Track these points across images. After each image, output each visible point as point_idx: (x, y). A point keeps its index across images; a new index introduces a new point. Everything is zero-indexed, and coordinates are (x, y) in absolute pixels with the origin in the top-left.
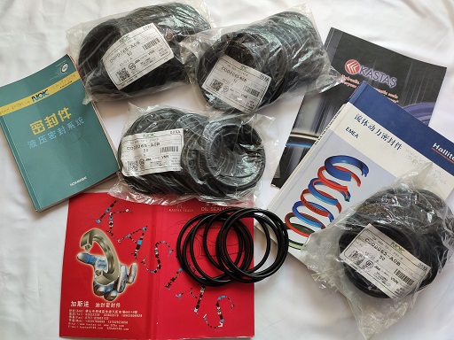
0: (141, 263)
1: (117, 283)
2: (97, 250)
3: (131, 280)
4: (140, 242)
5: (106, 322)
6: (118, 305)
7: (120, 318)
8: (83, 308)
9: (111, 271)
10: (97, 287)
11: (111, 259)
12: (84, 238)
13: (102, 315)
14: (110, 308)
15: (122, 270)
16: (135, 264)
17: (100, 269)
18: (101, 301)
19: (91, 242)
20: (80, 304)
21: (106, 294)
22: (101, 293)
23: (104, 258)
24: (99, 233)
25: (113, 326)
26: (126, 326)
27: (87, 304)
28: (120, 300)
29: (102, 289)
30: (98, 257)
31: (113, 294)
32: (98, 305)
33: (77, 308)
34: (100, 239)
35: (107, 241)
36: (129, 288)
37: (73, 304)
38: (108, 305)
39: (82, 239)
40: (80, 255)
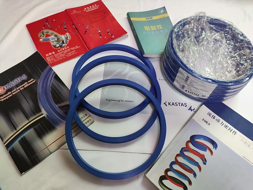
0: (70, 33)
1: (63, 41)
2: (47, 36)
3: (69, 38)
4: (65, 27)
5: (66, 55)
6: (68, 47)
7: (71, 51)
8: (52, 54)
9: (58, 39)
10: (55, 46)
11: (56, 36)
13: (62, 53)
14: (65, 50)
15: (63, 37)
16: (67, 34)
17: (53, 40)
18: (59, 49)
19: (43, 34)
20: (50, 54)
21: (61, 46)
22: (58, 47)
23: (53, 36)
24: (45, 31)
25: (70, 55)
26: (75, 52)
27: (54, 53)
28: (67, 46)
29: (58, 46)
30: (50, 37)
31: (64, 45)
32: (59, 51)
33: (49, 56)
34: (48, 32)
35: (50, 32)
36: (69, 41)
37: (47, 55)
38: (63, 49)
39: (39, 35)
40: (41, 40)
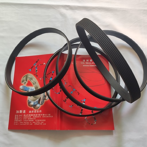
0: (52, 89)
4: (51, 79)
5: (34, 121)
6: (40, 111)
7: (41, 118)
12: (23, 78)
13: (32, 117)
20: (21, 112)
25: (38, 123)
27: (24, 112)
32: (30, 112)
33: (19, 114)
37: (17, 112)
38: (35, 112)
39: (22, 79)
40: (21, 87)
